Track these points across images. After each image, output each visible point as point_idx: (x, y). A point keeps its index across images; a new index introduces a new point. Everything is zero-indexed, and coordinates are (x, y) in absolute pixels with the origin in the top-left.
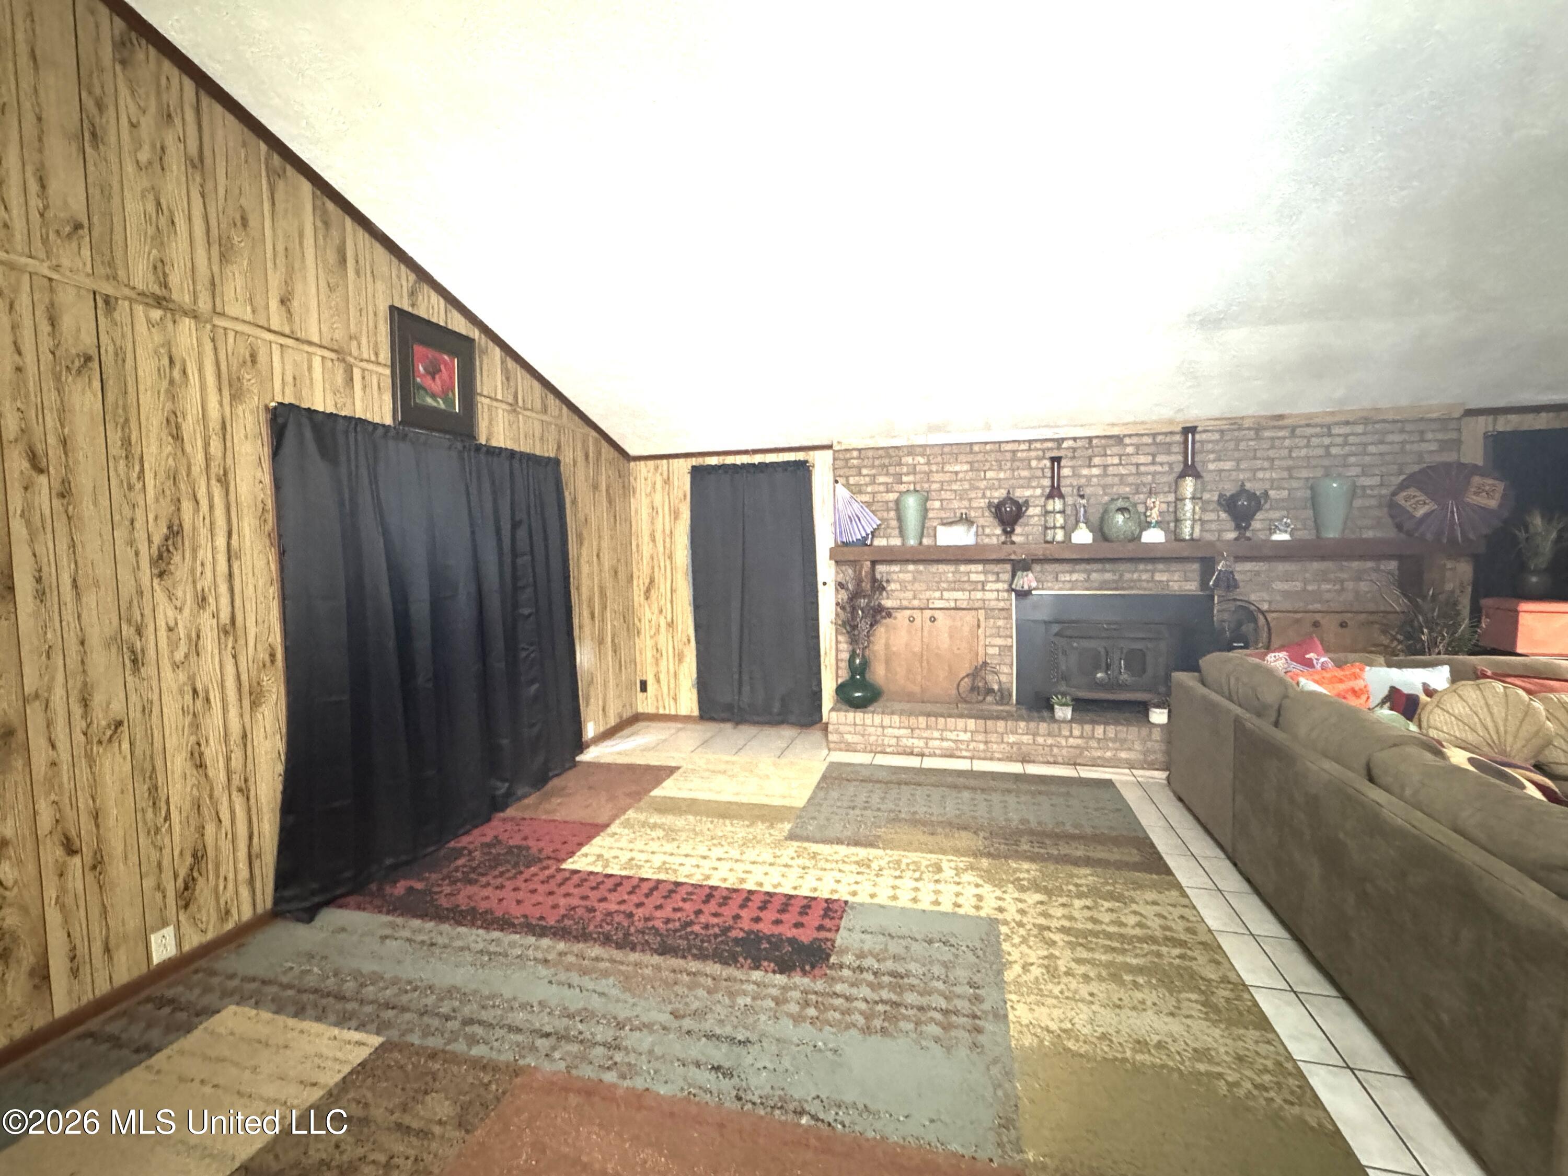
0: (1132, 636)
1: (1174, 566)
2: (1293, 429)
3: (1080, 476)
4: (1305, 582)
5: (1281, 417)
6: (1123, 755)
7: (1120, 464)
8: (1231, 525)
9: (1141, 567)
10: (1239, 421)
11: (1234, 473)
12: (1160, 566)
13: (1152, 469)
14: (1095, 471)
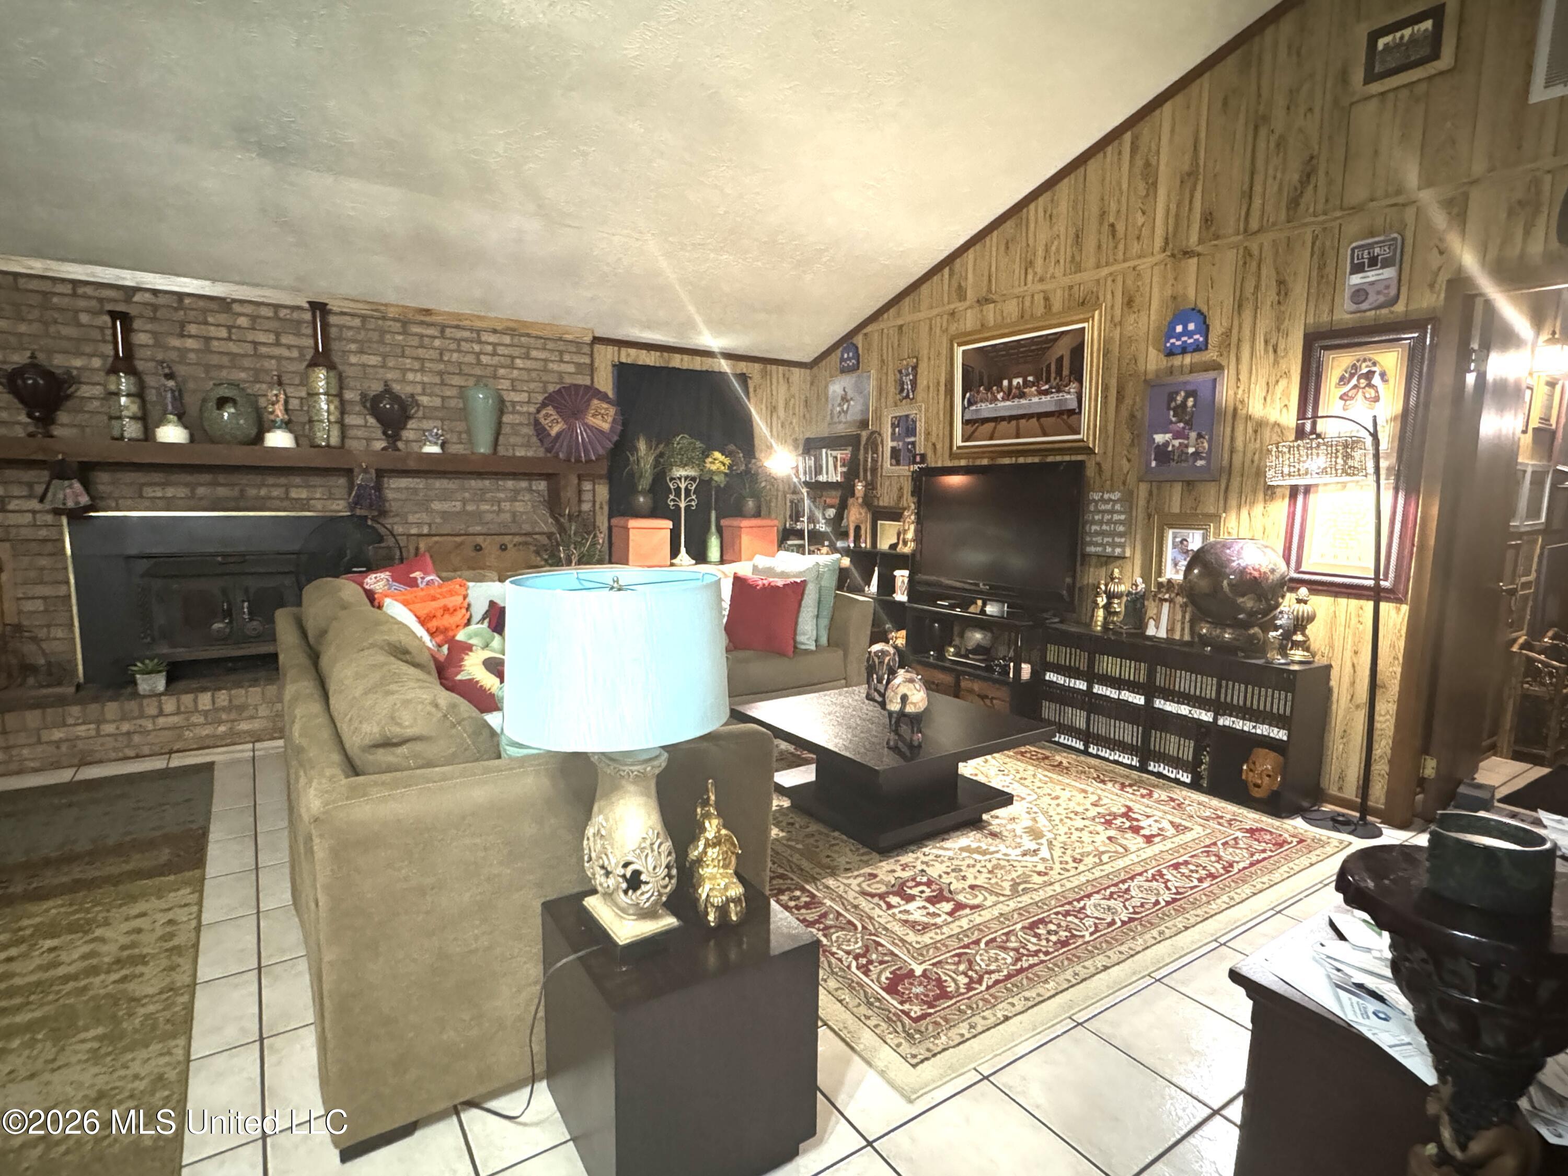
0: (261, 570)
1: (315, 480)
2: (443, 328)
3: (167, 348)
4: (464, 502)
5: (428, 312)
6: (244, 726)
7: (229, 339)
8: (379, 433)
9: (271, 480)
10: (383, 308)
11: (381, 371)
12: (297, 480)
13: (277, 351)
14: (190, 343)
